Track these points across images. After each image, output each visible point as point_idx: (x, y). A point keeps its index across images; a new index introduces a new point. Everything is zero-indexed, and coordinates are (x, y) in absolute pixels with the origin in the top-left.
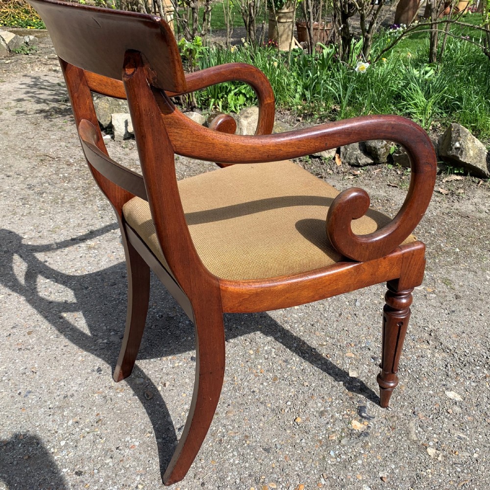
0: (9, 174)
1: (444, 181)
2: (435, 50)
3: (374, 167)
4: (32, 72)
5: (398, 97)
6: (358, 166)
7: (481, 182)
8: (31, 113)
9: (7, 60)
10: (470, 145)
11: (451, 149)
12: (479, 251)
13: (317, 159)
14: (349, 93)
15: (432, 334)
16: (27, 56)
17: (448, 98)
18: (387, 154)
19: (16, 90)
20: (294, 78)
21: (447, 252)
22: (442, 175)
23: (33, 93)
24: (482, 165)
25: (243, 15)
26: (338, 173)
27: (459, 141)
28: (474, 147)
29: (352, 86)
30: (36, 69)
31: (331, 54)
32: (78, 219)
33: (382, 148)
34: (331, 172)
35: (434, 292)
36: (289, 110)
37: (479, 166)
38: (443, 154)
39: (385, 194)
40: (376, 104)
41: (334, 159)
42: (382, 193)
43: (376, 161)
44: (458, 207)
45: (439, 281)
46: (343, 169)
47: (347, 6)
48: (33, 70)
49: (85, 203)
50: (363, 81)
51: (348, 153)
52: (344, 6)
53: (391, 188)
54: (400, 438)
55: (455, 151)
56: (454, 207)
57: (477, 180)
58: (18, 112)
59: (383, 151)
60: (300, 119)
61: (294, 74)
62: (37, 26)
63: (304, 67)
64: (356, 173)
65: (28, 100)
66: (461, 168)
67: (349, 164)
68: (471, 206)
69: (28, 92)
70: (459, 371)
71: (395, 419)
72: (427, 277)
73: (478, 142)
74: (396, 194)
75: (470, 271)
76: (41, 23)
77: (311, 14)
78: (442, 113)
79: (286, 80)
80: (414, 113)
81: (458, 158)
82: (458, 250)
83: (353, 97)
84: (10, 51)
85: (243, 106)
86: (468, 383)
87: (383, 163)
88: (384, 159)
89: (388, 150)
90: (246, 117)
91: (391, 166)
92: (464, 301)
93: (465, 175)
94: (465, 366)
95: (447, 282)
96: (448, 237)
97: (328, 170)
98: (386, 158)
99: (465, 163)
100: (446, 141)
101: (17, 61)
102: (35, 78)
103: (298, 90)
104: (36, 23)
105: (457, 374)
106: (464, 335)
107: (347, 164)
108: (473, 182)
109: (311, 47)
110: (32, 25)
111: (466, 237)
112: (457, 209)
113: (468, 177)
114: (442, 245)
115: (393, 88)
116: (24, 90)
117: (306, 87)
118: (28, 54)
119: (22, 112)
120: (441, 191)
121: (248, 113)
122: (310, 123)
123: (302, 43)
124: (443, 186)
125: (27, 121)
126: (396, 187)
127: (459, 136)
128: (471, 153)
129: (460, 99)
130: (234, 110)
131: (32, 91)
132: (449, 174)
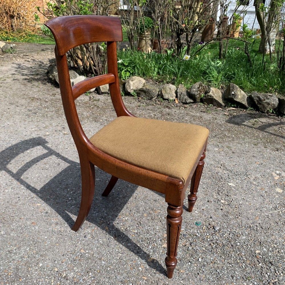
0: (17, 105)
1: (227, 110)
2: (222, 52)
3: (194, 104)
4: (16, 62)
5: (205, 73)
6: (186, 103)
7: (245, 110)
8: (21, 80)
9: (2, 56)
10: (239, 93)
11: (230, 95)
12: (243, 137)
13: (166, 101)
14: (181, 71)
15: (222, 165)
16: (11, 54)
17: (229, 74)
18: (200, 98)
19: (10, 70)
20: (154, 64)
21: (229, 137)
22: (226, 107)
23: (19, 71)
24: (245, 103)
25: (128, 34)
26: (177, 106)
27: (233, 91)
28: (241, 94)
29: (182, 68)
30: (18, 60)
31: (171, 53)
32: (56, 123)
33: (198, 94)
34: (173, 106)
35: (223, 151)
36: (151, 79)
37: (244, 103)
38: (226, 98)
39: (200, 115)
40: (194, 76)
41: (175, 100)
42: (198, 114)
43: (195, 101)
44: (234, 120)
45: (225, 147)
46: (179, 105)
47: (179, 30)
48: (16, 61)
49: (58, 117)
50: (187, 65)
51: (181, 97)
52: (178, 30)
53: (202, 113)
54: (209, 197)
55: (232, 96)
56: (232, 120)
57: (242, 110)
58: (14, 79)
59: (198, 96)
60: (157, 83)
61: (154, 62)
62: (12, 40)
63: (158, 60)
64: (186, 106)
65: (18, 74)
66: (235, 104)
67: (182, 103)
68: (240, 120)
69: (16, 71)
70: (234, 177)
71: (207, 191)
72: (220, 145)
73: (242, 92)
74: (205, 115)
75: (239, 143)
76: (14, 39)
77: (161, 35)
78: (226, 81)
79: (150, 65)
80: (212, 81)
81: (234, 99)
82: (233, 136)
83: (182, 72)
84: (3, 51)
85: (129, 77)
86: (238, 181)
87: (198, 102)
88: (198, 100)
89: (200, 96)
90: (132, 81)
91: (202, 104)
92: (236, 154)
93: (237, 107)
94: (237, 175)
95: (228, 147)
96: (229, 131)
97: (172, 105)
98: (199, 100)
99: (237, 101)
100: (227, 92)
101: (7, 56)
102: (18, 64)
103: (155, 70)
104: (12, 38)
105: (233, 178)
106: (236, 165)
107: (181, 102)
108: (241, 110)
109: (160, 51)
110: (10, 39)
111: (237, 131)
112: (233, 121)
113: (239, 109)
114: (226, 134)
115: (202, 69)
116: (14, 70)
117: (159, 68)
118: (12, 53)
119: (16, 79)
120: (226, 114)
121: (133, 79)
122: (162, 85)
123: (154, 50)
124: (227, 112)
125: (20, 83)
126: (205, 112)
127: (234, 89)
128: (240, 97)
129: (234, 74)
130: (124, 79)
131: (18, 70)
132: (230, 107)
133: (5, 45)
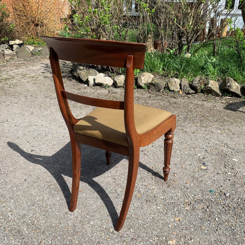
0: (51, 98)
1: (224, 99)
2: (216, 50)
3: (195, 94)
4: (44, 62)
5: (202, 68)
6: (189, 94)
7: (239, 99)
8: (50, 77)
9: (32, 57)
10: (233, 84)
11: (226, 86)
12: (240, 121)
13: (172, 92)
14: (183, 67)
15: (226, 144)
16: (39, 56)
17: (223, 69)
18: (201, 89)
19: (40, 69)
20: (159, 62)
21: (228, 121)
22: (223, 97)
23: (48, 70)
24: (239, 92)
26: (181, 96)
27: (229, 83)
28: (235, 86)
29: (184, 65)
30: (46, 61)
32: (85, 112)
33: (199, 86)
34: (178, 96)
35: (224, 133)
36: (158, 74)
37: (238, 93)
38: (223, 89)
39: (201, 103)
40: (194, 71)
41: (179, 91)
42: (200, 103)
43: (196, 92)
44: (230, 107)
45: (226, 130)
46: (183, 95)
47: (181, 33)
48: (44, 61)
49: (86, 107)
50: (188, 61)
51: (185, 89)
52: (180, 33)
53: (203, 101)
54: (218, 170)
55: (228, 87)
56: (229, 107)
57: (237, 98)
58: (45, 77)
59: (199, 87)
60: (163, 77)
61: (159, 60)
62: (38, 44)
63: (162, 58)
64: (189, 96)
65: (47, 73)
66: (230, 93)
67: (185, 93)
68: (235, 107)
69: (45, 70)
70: (236, 154)
71: (216, 166)
72: (222, 128)
73: (236, 83)
74: (205, 103)
75: (237, 126)
76: (39, 43)
77: (163, 37)
78: (221, 74)
79: (156, 63)
80: (209, 74)
81: (229, 89)
82: (232, 120)
84: (32, 54)
85: (139, 73)
86: (240, 157)
87: (199, 93)
88: (199, 91)
89: (201, 87)
90: (143, 76)
91: (202, 94)
92: (236, 135)
93: (232, 96)
94: (238, 152)
95: (228, 130)
96: (228, 116)
97: (177, 95)
98: (200, 91)
99: (232, 91)
100: (224, 83)
101: (36, 58)
102: (46, 64)
103: (161, 67)
104: (37, 43)
105: (236, 155)
106: (237, 144)
107: (184, 93)
108: (236, 99)
109: (163, 51)
110: (35, 44)
111: (235, 116)
112: (230, 108)
113: (233, 97)
114: (226, 119)
115: (200, 65)
116: (43, 69)
117: (164, 65)
118: (39, 55)
119: (46, 77)
120: (223, 102)
121: (144, 75)
122: (167, 79)
123: (156, 49)
124: (224, 101)
125: (50, 80)
126: (205, 101)
127: (229, 81)
128: (234, 87)
129: (228, 69)
130: (136, 74)
131: (47, 69)
132: (226, 96)
133: (34, 49)
